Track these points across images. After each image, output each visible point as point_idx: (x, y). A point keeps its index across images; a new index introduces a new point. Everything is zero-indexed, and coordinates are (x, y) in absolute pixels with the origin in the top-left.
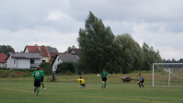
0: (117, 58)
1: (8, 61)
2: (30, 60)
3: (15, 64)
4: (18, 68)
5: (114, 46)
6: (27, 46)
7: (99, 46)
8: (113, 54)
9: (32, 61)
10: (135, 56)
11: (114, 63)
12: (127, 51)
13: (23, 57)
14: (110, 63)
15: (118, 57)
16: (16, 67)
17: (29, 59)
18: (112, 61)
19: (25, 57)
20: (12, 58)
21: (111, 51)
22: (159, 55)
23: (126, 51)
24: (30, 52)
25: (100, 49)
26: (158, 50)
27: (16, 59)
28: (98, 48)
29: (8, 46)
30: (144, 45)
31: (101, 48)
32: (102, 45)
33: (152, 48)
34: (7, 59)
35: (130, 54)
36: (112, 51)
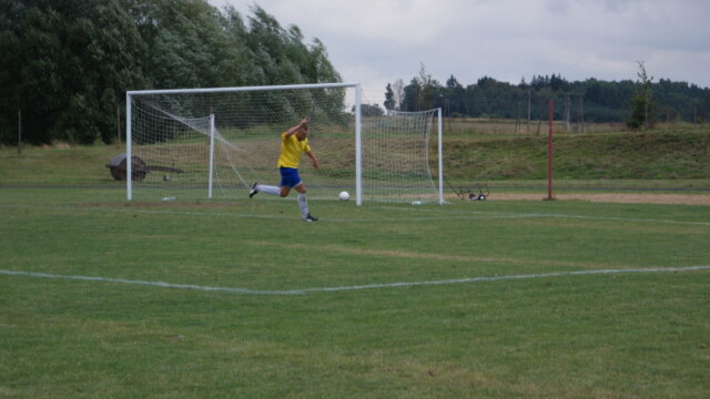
0: (117, 75)
5: (101, 20)
7: (37, 25)
8: (98, 55)
10: (201, 62)
11: (102, 99)
12: (165, 42)
14: (87, 99)
15: (119, 68)
18: (91, 87)
21: (90, 42)
23: (160, 43)
25: (43, 35)
26: (318, 41)
28: (33, 30)
30: (259, 20)
31: (45, 31)
32: (48, 18)
33: (296, 29)
35: (176, 55)
36: (94, 42)
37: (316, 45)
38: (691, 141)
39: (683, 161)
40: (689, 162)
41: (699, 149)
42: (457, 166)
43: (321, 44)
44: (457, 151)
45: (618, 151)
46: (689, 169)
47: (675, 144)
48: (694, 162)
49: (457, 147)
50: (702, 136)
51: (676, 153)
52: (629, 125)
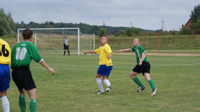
22: (11, 18)
26: (10, 13)
33: (2, 9)
37: (9, 14)
38: (116, 41)
39: (115, 45)
40: (117, 46)
41: (119, 42)
42: (58, 46)
43: (11, 14)
44: (57, 42)
45: (98, 43)
46: (117, 47)
47: (112, 41)
48: (118, 46)
49: (57, 41)
50: (119, 39)
51: (113, 43)
52: (99, 36)
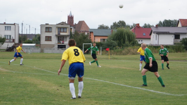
1: (152, 36)
2: (173, 36)
3: (156, 40)
4: (159, 44)
6: (180, 19)
9: (177, 36)
13: (167, 32)
16: (157, 44)
17: (172, 34)
19: (169, 32)
20: (154, 33)
24: (183, 26)
27: (157, 34)
29: (175, 20)
34: (150, 35)
